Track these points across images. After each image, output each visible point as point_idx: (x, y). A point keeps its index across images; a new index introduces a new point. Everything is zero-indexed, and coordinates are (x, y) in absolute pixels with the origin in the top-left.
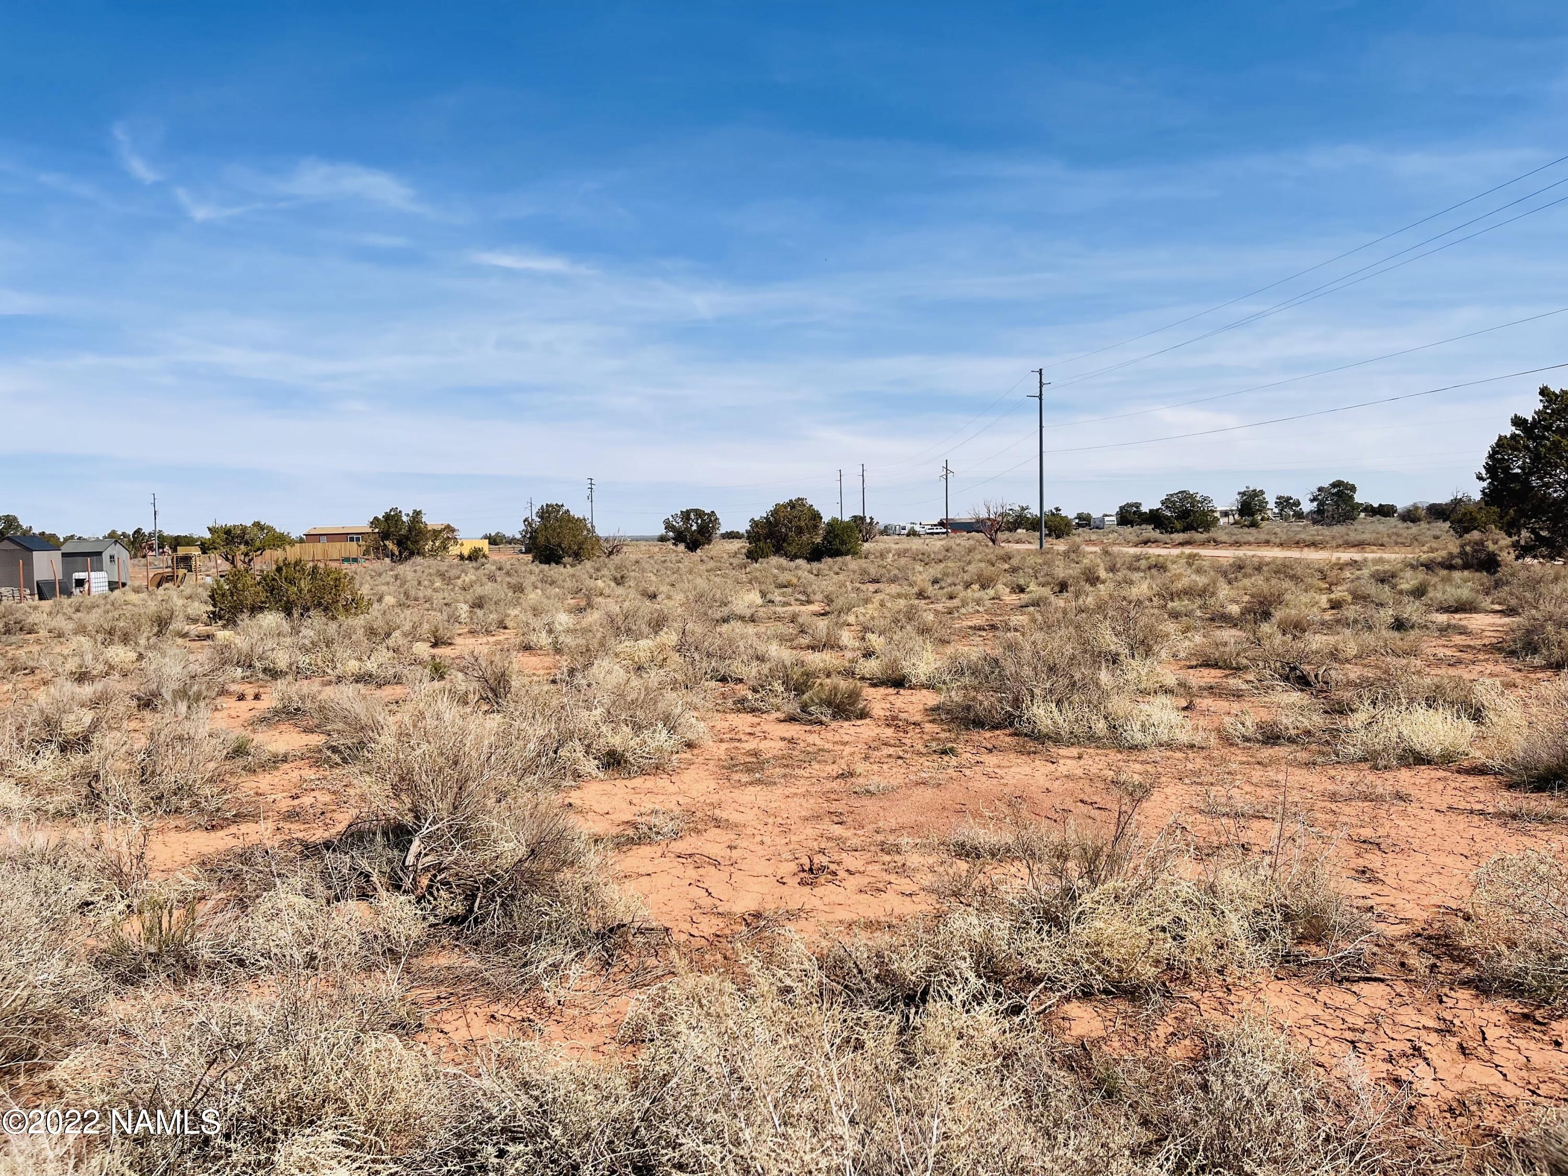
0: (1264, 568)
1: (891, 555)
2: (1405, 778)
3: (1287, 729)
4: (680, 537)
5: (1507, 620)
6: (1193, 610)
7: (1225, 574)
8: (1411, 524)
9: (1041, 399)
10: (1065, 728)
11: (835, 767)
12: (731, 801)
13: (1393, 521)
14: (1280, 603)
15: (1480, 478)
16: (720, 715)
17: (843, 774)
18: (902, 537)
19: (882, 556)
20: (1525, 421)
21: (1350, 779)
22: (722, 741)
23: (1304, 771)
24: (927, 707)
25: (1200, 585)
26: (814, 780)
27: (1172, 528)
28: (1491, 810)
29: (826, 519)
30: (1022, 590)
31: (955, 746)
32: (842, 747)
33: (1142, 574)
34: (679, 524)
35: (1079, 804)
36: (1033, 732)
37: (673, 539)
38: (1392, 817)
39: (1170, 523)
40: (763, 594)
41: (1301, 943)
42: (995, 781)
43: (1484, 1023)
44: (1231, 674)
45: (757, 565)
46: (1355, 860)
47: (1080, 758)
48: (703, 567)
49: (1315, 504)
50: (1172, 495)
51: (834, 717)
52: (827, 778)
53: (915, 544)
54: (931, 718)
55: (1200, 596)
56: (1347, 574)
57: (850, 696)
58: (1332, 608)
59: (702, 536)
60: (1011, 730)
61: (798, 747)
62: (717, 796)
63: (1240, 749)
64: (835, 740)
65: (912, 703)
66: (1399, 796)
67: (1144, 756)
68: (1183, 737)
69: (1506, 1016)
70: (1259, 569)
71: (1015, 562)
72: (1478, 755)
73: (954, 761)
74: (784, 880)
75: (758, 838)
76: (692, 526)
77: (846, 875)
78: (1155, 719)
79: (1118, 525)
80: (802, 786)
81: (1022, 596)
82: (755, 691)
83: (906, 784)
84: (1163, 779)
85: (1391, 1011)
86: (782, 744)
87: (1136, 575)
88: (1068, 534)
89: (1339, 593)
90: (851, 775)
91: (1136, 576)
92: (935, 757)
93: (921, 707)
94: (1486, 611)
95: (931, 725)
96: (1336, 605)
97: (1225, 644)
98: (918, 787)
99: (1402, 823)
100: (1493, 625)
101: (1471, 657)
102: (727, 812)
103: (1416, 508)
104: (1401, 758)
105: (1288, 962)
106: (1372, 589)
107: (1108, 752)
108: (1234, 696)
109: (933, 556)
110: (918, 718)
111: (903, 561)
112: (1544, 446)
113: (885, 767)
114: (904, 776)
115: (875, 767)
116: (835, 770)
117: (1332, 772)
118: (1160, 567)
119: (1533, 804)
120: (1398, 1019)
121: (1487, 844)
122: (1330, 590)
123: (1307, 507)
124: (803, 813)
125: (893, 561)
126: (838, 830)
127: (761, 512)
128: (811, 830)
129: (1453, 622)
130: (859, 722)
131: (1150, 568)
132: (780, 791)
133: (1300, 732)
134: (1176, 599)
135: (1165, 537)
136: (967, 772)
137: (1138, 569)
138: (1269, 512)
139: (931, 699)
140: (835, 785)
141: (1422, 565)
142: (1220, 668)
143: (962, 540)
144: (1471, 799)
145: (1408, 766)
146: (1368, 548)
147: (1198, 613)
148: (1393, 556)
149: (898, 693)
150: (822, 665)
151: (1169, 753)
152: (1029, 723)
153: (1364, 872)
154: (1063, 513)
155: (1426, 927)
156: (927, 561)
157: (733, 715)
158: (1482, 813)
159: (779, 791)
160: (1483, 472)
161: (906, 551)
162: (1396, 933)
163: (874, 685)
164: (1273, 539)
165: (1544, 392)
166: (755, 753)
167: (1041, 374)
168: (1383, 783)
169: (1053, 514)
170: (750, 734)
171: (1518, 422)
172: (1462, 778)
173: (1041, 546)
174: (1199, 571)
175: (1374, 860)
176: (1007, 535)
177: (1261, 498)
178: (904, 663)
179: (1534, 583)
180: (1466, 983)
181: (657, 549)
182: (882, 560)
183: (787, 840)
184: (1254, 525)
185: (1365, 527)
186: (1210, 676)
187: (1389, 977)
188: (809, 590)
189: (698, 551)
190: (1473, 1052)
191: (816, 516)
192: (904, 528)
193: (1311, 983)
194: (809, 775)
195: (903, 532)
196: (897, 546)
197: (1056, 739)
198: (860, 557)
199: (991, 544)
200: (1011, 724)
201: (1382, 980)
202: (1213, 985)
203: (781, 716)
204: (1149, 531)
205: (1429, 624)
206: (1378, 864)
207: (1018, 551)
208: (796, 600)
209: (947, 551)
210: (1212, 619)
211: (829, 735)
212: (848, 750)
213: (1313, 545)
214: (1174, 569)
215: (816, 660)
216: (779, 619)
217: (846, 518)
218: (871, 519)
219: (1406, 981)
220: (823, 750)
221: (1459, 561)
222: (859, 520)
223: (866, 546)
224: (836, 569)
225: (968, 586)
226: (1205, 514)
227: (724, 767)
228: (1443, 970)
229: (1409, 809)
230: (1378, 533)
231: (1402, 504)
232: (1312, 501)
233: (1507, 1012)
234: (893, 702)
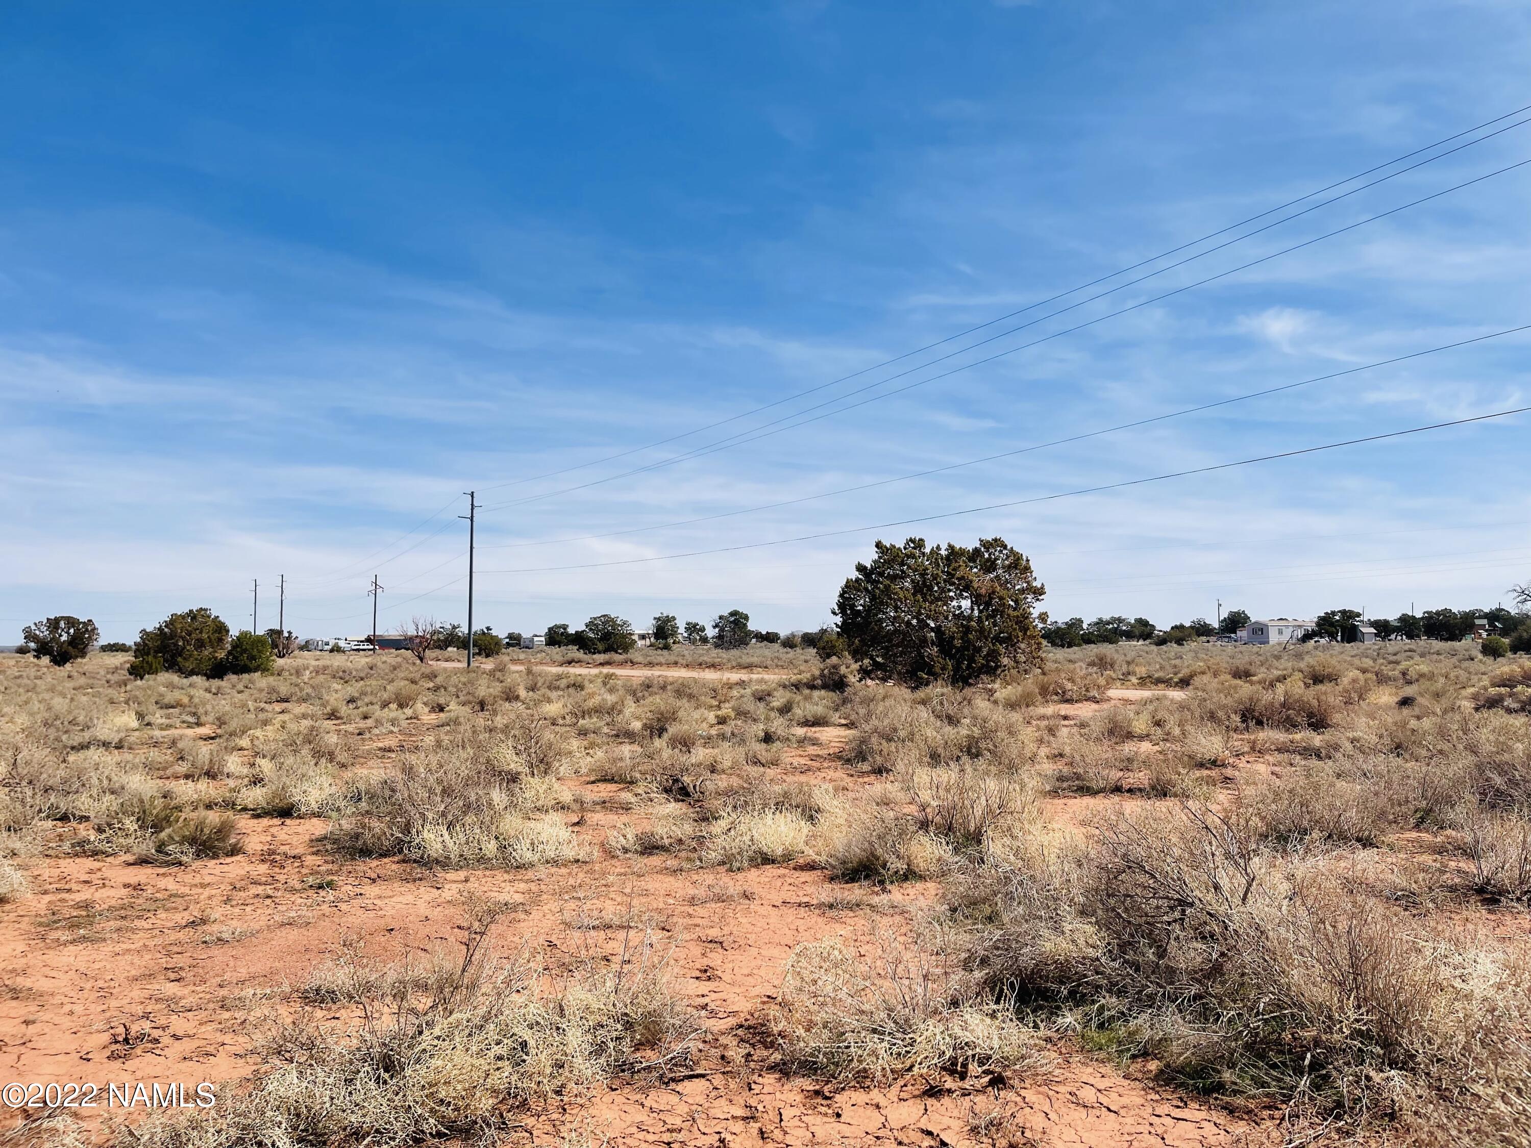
0: (669, 687)
1: (308, 672)
2: (754, 878)
3: (662, 838)
4: (43, 649)
5: (848, 732)
6: (600, 727)
7: (634, 693)
8: (790, 650)
9: (472, 521)
10: (454, 851)
11: (186, 913)
12: (41, 965)
13: (776, 646)
14: (675, 720)
15: (834, 613)
16: (48, 861)
17: (193, 922)
18: (324, 653)
19: (298, 673)
20: (866, 568)
21: (707, 883)
22: (46, 892)
23: (671, 879)
24: (313, 837)
25: (609, 703)
26: (157, 932)
27: (595, 649)
28: (815, 902)
29: (234, 632)
30: (441, 709)
31: (335, 878)
32: (201, 890)
33: (562, 693)
34: (43, 633)
35: (456, 930)
36: (422, 857)
37: (35, 650)
38: (737, 915)
39: (593, 644)
40: (140, 716)
41: (638, 1050)
42: (372, 914)
43: (782, 1105)
44: (624, 788)
45: (139, 682)
46: (700, 960)
47: (466, 881)
48: (70, 684)
49: (717, 630)
50: (595, 619)
51: (198, 855)
52: (173, 928)
53: (338, 661)
54: (315, 849)
55: (608, 713)
56: (735, 693)
57: (219, 831)
58: (719, 723)
59: (74, 648)
60: (400, 857)
61: (144, 894)
62: (24, 960)
63: (619, 860)
64: (194, 882)
65: (297, 834)
66: (746, 896)
67: (530, 874)
68: (569, 853)
69: (802, 1096)
70: (663, 688)
71: (439, 680)
72: (811, 854)
73: (330, 895)
74: (89, 1056)
75: (67, 1008)
76: (61, 635)
77: (171, 1040)
78: (544, 837)
79: (546, 645)
80: (139, 940)
81: (442, 715)
82: (100, 830)
83: (269, 926)
84: (545, 896)
85: (706, 1105)
86: (124, 892)
87: (555, 693)
88: (497, 653)
89: (726, 710)
90: (204, 921)
91: (554, 695)
92: (311, 893)
93: (307, 838)
94: (835, 725)
95: (314, 857)
96: (722, 721)
97: (621, 759)
98: (282, 929)
99: (744, 920)
100: (839, 736)
101: (818, 765)
102: (33, 979)
103: (793, 635)
104: (751, 859)
105: (623, 1071)
106: (750, 705)
107: (496, 872)
108: (623, 808)
109: (354, 673)
110: (299, 851)
111: (321, 678)
112: (879, 588)
113: (248, 909)
114: (269, 917)
115: (237, 910)
116: (182, 918)
117: (695, 877)
118: (578, 686)
119: (847, 893)
120: (712, 1112)
121: (807, 934)
122: (719, 707)
123: (711, 632)
124: (133, 972)
125: (310, 679)
126: (171, 989)
127: (153, 623)
128: (139, 992)
129: (809, 734)
130: (229, 860)
131: (568, 687)
132: (110, 948)
133: (673, 841)
134: (587, 716)
135: (587, 657)
136: (343, 906)
137: (557, 688)
138: (680, 636)
139: (318, 828)
140: (182, 935)
141: (793, 685)
142: (616, 782)
143: (390, 657)
144: (801, 894)
145: (757, 866)
146: (755, 670)
147: (606, 730)
148: (772, 677)
149: (283, 824)
150: (195, 796)
151: (553, 870)
152: (419, 848)
153: (706, 971)
154: (494, 633)
155: (749, 1017)
156: (347, 679)
157: (68, 860)
158: (807, 905)
159: (107, 948)
160: (836, 608)
161: (325, 668)
162: (722, 1027)
163: (257, 816)
164: (680, 661)
165: (878, 545)
166: (86, 905)
167: (472, 496)
168: (732, 884)
169: (484, 633)
170: (86, 882)
171: (860, 568)
172: (797, 874)
173: (469, 664)
174: (611, 691)
175: (715, 959)
176: (437, 652)
177: (673, 623)
178: (294, 790)
179: (868, 701)
180: (772, 1068)
181: (12, 662)
182: (298, 677)
183: (105, 1007)
184: (666, 647)
185: (756, 651)
186: (605, 791)
187: (709, 1072)
188: (201, 711)
189: (68, 666)
190: (770, 1135)
191: (221, 629)
192: (327, 644)
193: (641, 1089)
194: (151, 926)
195: (326, 647)
196: (317, 663)
197: (444, 863)
198: (272, 674)
199: (418, 662)
200: (400, 851)
201: (703, 1076)
202: (550, 1108)
203: (130, 858)
204: (574, 652)
205: (791, 737)
206: (719, 962)
207: (445, 669)
208: (184, 722)
209: (371, 668)
210: (617, 736)
211: (188, 878)
212: (207, 892)
213: (713, 666)
214: (590, 688)
215: (186, 790)
216: (156, 744)
217: (261, 632)
218: (290, 633)
219: (724, 1073)
220: (176, 895)
221: (819, 682)
222: (275, 634)
223: (280, 662)
224: (240, 687)
225: (385, 705)
226: (624, 636)
227: (41, 924)
228: (755, 1058)
229: (752, 907)
230: (764, 657)
231: (783, 633)
232: (714, 627)
233: (802, 1091)
234: (276, 834)
